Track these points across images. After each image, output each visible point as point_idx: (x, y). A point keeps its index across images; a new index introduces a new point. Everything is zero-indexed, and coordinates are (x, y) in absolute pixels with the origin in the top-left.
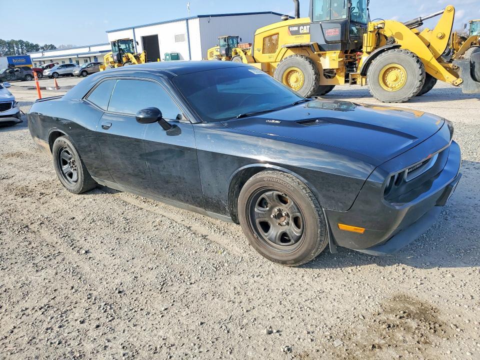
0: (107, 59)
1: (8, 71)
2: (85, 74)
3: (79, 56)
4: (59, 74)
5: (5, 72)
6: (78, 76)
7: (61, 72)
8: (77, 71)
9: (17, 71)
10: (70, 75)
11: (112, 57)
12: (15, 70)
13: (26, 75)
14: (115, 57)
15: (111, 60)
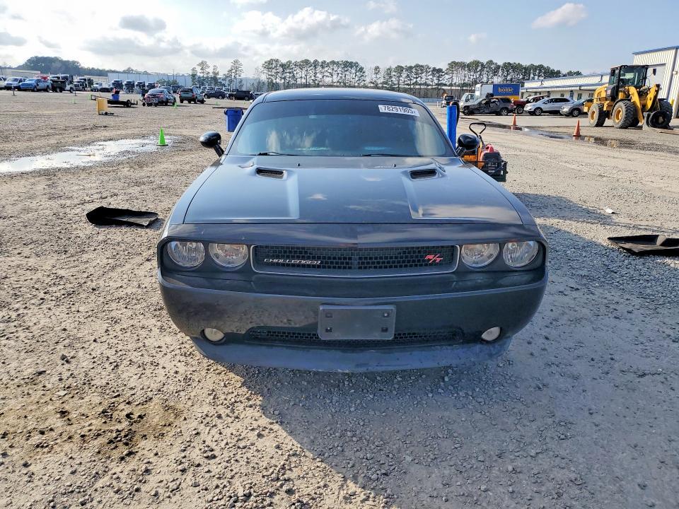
0: (599, 93)
1: (484, 102)
2: (576, 113)
3: (582, 88)
4: (544, 110)
5: (480, 103)
6: (566, 115)
7: (546, 107)
8: (566, 108)
9: (494, 102)
10: (556, 113)
11: (606, 91)
12: (492, 100)
13: (503, 109)
14: (609, 92)
15: (603, 95)
